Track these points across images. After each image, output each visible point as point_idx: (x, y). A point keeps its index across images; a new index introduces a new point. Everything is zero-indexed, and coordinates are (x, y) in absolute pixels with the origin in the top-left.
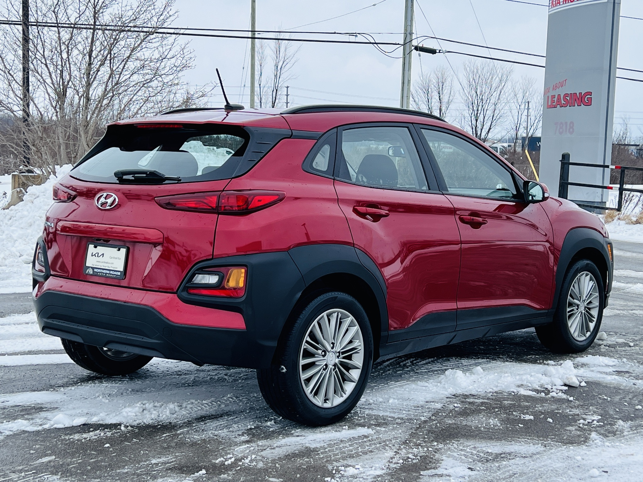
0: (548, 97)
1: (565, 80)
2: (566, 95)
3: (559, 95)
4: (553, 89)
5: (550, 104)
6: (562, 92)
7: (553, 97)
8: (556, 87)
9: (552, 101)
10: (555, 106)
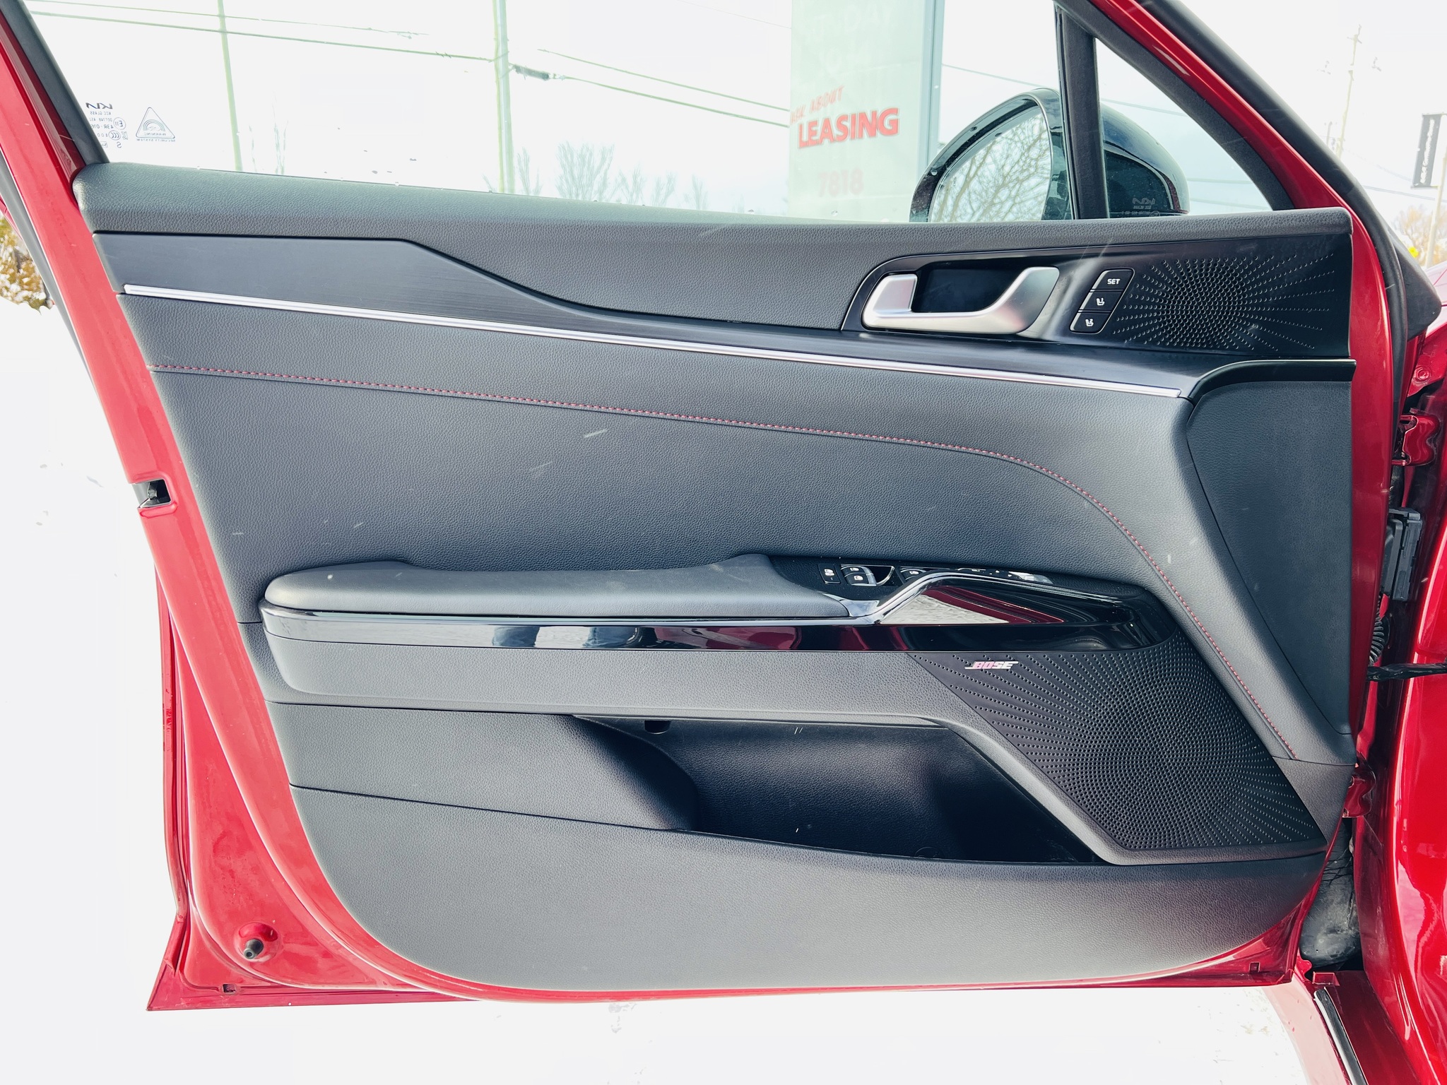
0: (801, 127)
1: (841, 90)
2: (843, 118)
3: (827, 123)
4: (813, 109)
5: (805, 138)
6: (834, 112)
7: (814, 123)
8: (819, 103)
9: (812, 133)
10: (819, 142)
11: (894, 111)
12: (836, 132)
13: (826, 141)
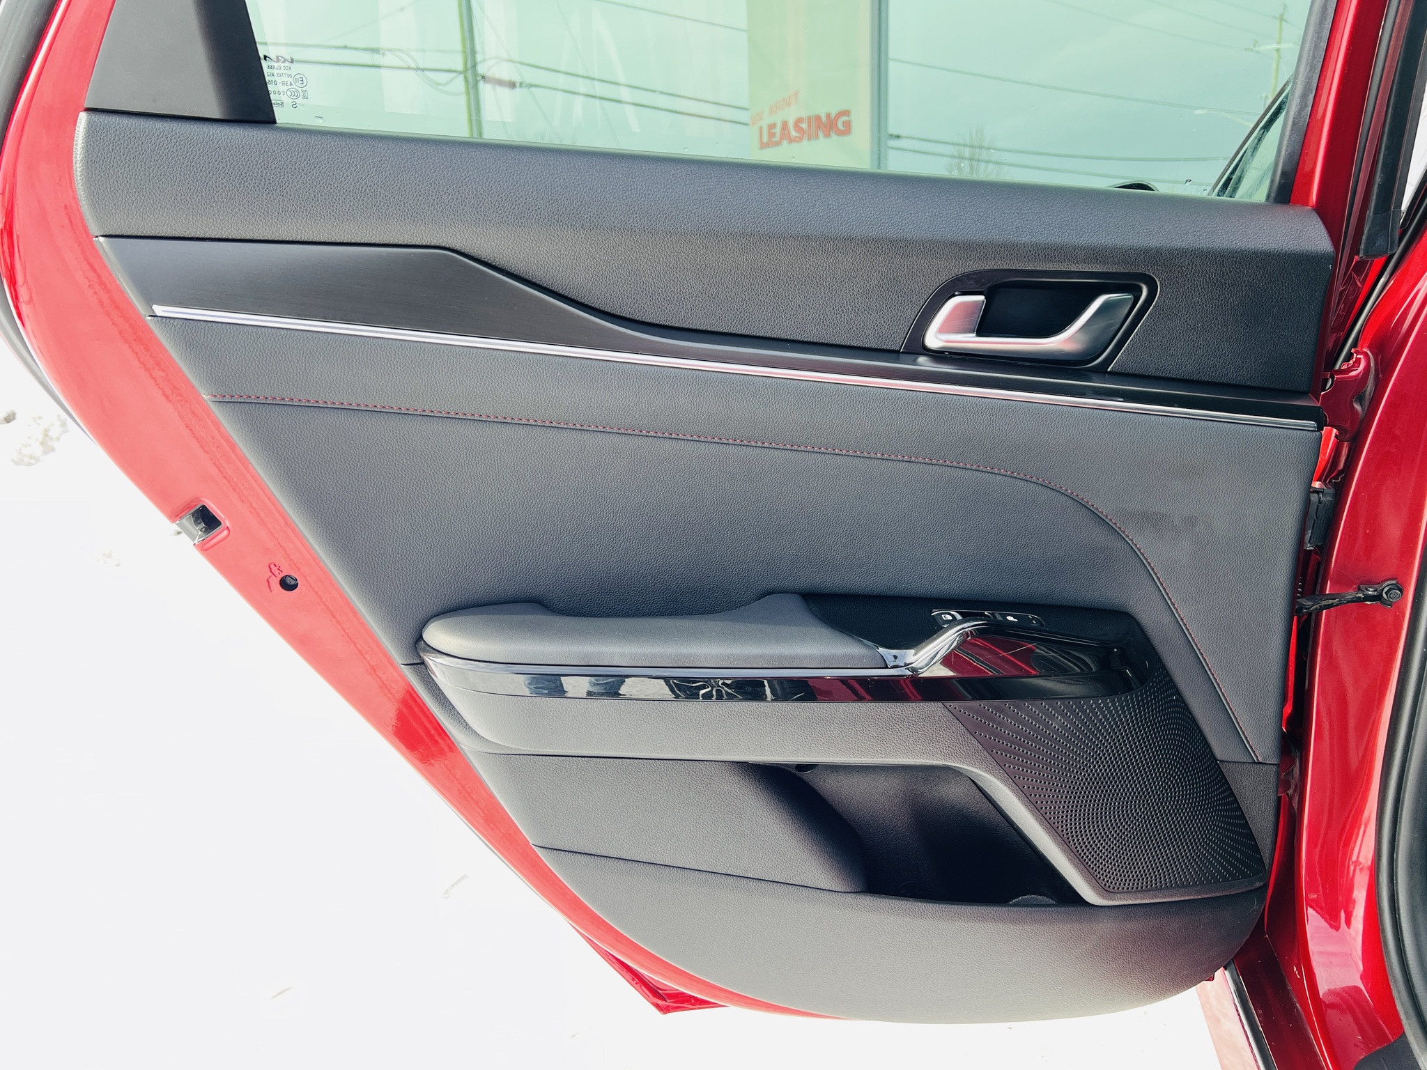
0: (761, 129)
1: (796, 94)
2: (799, 121)
3: (785, 125)
4: (771, 112)
5: (765, 139)
6: (791, 115)
7: (773, 126)
8: (776, 107)
9: (771, 135)
10: (778, 144)
11: (846, 113)
12: (794, 133)
13: (785, 143)
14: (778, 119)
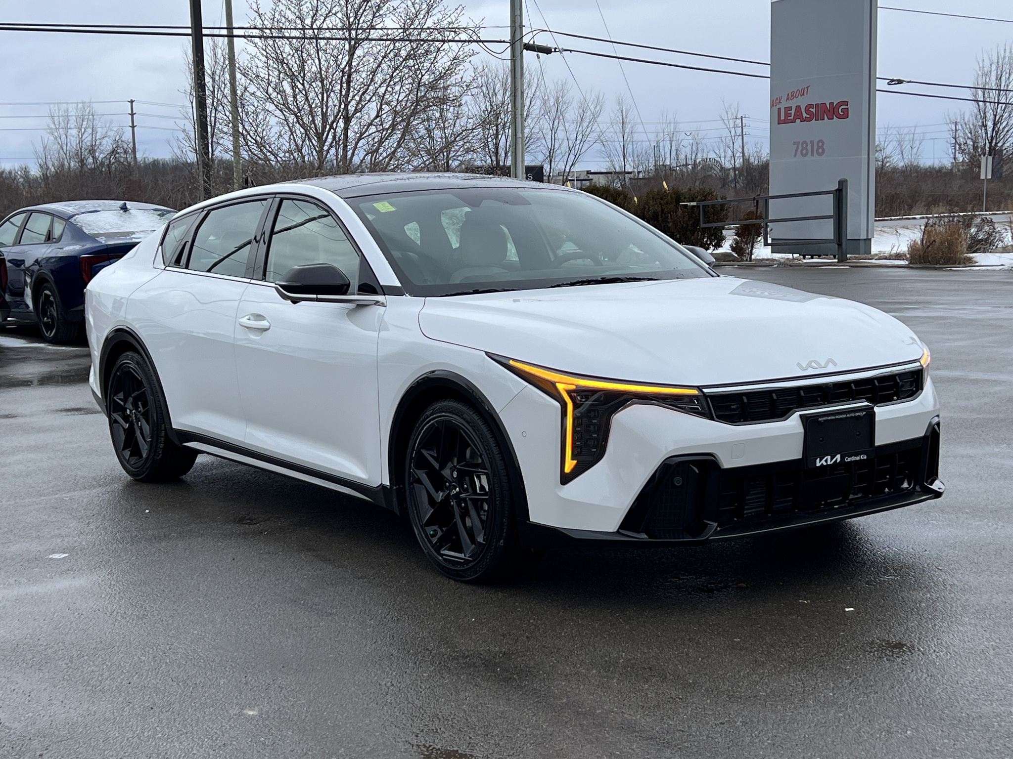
1: (807, 88)
3: (798, 108)
4: (788, 99)
5: (783, 118)
6: (802, 102)
8: (792, 96)
9: (787, 115)
10: (793, 121)
11: (846, 103)
12: (805, 115)
13: (798, 120)
14: (793, 104)
